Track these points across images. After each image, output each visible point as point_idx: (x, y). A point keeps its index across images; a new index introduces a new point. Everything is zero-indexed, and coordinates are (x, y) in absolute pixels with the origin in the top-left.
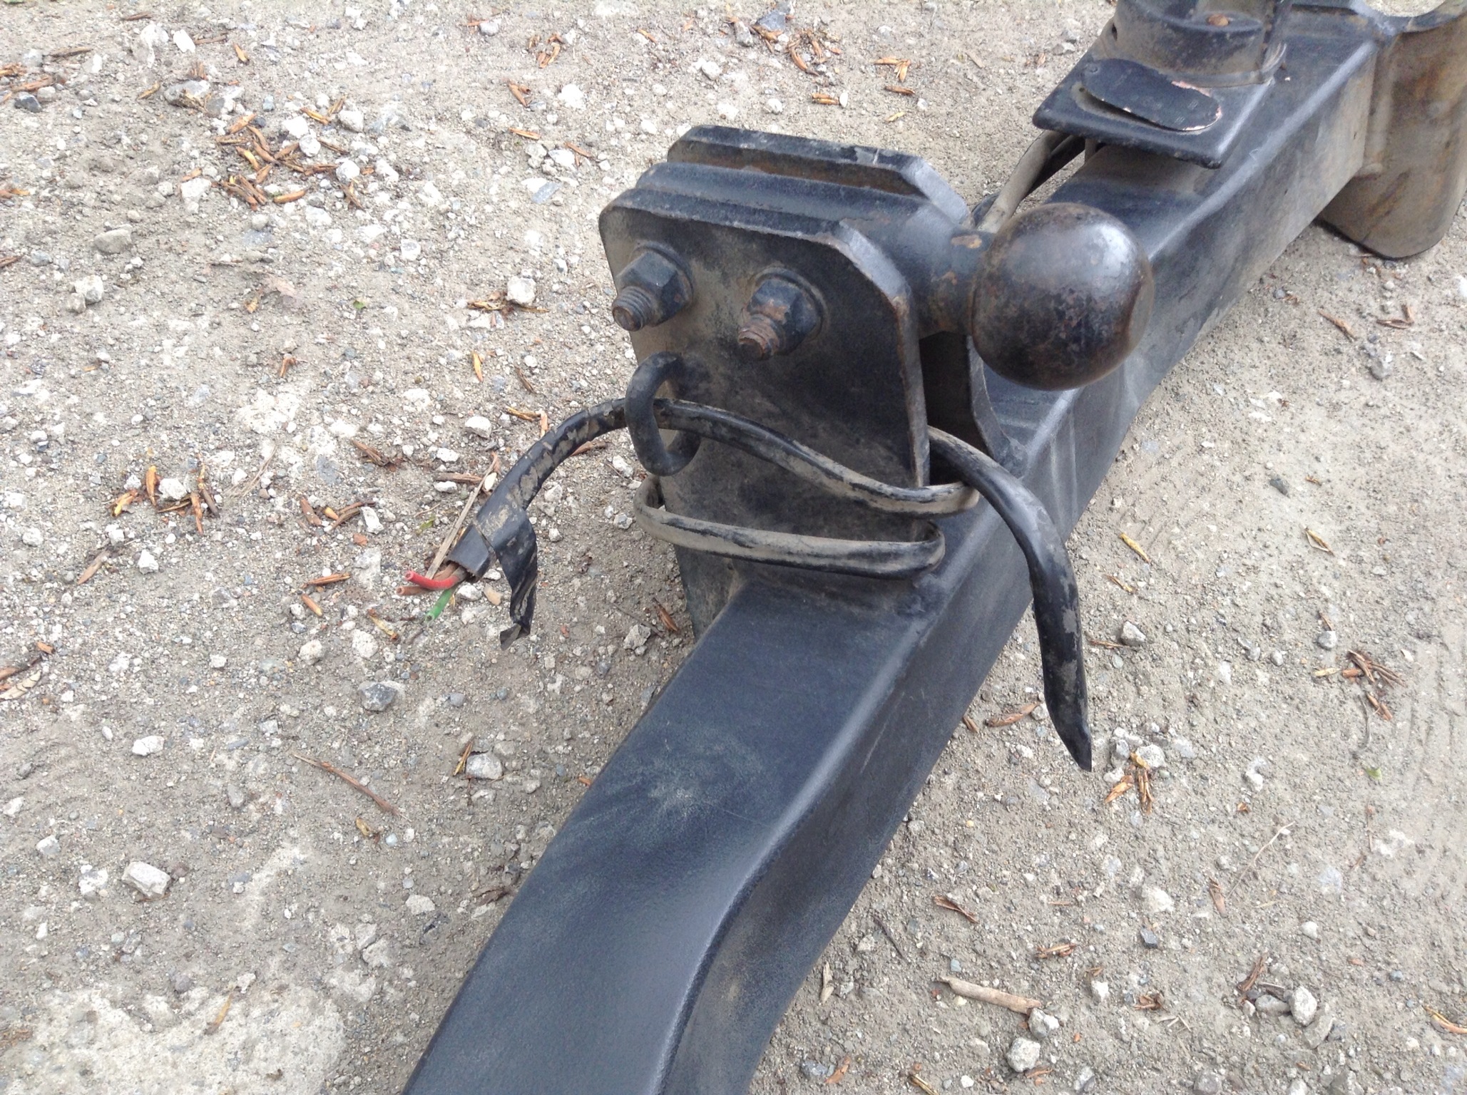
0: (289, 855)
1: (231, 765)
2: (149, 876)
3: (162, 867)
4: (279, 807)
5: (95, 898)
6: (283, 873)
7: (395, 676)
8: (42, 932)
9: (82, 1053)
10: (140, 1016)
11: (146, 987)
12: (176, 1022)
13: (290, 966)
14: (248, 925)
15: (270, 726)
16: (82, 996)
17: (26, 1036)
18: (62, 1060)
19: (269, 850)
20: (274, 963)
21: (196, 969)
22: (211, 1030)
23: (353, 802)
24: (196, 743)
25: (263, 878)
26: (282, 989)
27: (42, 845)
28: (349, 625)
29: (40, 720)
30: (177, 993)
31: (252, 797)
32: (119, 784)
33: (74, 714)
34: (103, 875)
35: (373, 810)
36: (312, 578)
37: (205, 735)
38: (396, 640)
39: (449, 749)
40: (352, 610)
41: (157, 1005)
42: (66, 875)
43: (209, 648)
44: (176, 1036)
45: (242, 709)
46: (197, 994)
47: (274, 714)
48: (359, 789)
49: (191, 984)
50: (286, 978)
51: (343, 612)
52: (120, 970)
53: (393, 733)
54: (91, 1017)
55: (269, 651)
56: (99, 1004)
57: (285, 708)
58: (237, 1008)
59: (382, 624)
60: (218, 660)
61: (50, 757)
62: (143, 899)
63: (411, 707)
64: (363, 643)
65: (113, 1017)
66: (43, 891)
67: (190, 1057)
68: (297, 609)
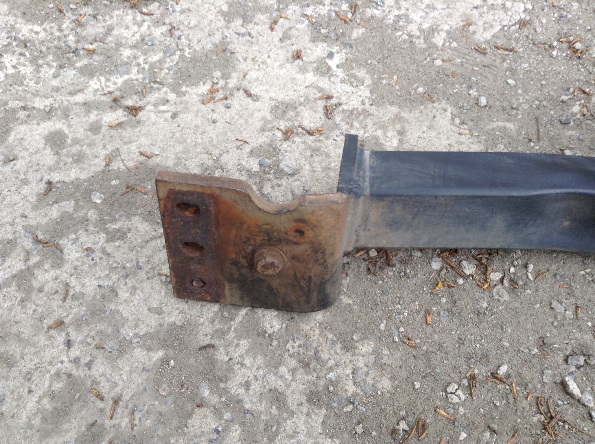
0: (510, 126)
1: (521, 101)
2: (483, 101)
3: (487, 103)
4: (520, 116)
5: (470, 95)
6: (505, 127)
7: (574, 121)
8: (455, 91)
9: (437, 114)
10: (453, 119)
11: (459, 117)
12: (457, 127)
13: (486, 141)
14: (488, 127)
15: (537, 102)
16: (448, 106)
17: (433, 102)
18: (434, 111)
19: (508, 121)
20: (484, 137)
21: (471, 124)
22: (460, 134)
23: (534, 131)
24: (520, 91)
25: (500, 124)
26: (480, 142)
27: (473, 78)
28: (578, 103)
29: (498, 61)
30: (463, 123)
31: (517, 110)
32: (498, 84)
33: (505, 65)
34: (476, 93)
35: (536, 137)
36: (583, 88)
37: (524, 92)
38: (584, 115)
39: (566, 144)
40: (583, 101)
41: (457, 121)
42: (470, 87)
43: (545, 79)
44: (454, 128)
45: (536, 95)
46: (465, 126)
47: (541, 101)
48: (538, 130)
49: (466, 124)
50: (483, 141)
51: (580, 100)
52: (459, 110)
53: (559, 129)
54: (445, 110)
55: (555, 91)
56: (449, 110)
57: (544, 103)
58: (469, 136)
59: (585, 109)
60: (543, 82)
61: (492, 67)
62: (477, 104)
63: (569, 129)
64: (576, 109)
65: (449, 114)
66: (464, 85)
67: (452, 134)
68: (572, 90)
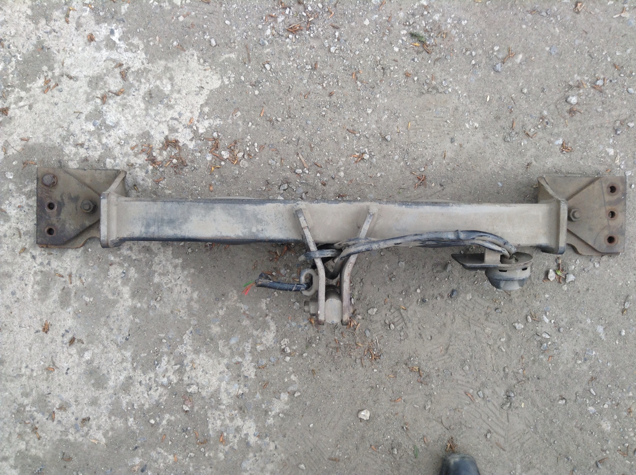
0: (233, 56)
1: (236, 35)
2: (213, 43)
3: (216, 42)
4: (237, 47)
5: (205, 39)
6: (230, 57)
7: (268, 41)
8: (196, 38)
9: (189, 59)
10: (199, 60)
11: (202, 57)
12: (202, 65)
13: (221, 71)
14: (220, 60)
15: (245, 34)
16: (194, 51)
17: (185, 51)
18: (187, 58)
19: (231, 52)
20: (219, 69)
21: (210, 61)
22: (205, 70)
23: (246, 55)
24: (234, 28)
25: (227, 56)
26: (217, 73)
27: (205, 26)
28: (269, 27)
29: (218, 6)
30: (205, 62)
31: (234, 42)
32: (220, 25)
33: (223, 9)
34: (209, 37)
35: (247, 59)
36: (271, 14)
37: (236, 28)
38: (274, 35)
39: (265, 60)
40: (272, 25)
41: (202, 61)
42: (204, 33)
43: (247, 14)
44: (201, 67)
45: (244, 28)
46: (207, 64)
47: (247, 33)
48: (248, 54)
49: (207, 62)
50: (219, 72)
51: (270, 24)
52: (201, 52)
53: (260, 50)
54: (193, 55)
55: (254, 22)
56: (195, 54)
57: (249, 33)
58: (210, 70)
59: (274, 31)
60: (247, 17)
61: (215, 13)
62: (210, 45)
63: (266, 48)
64: (268, 32)
65: (196, 58)
66: (200, 33)
67: (200, 71)
68: (264, 18)
